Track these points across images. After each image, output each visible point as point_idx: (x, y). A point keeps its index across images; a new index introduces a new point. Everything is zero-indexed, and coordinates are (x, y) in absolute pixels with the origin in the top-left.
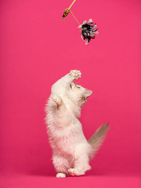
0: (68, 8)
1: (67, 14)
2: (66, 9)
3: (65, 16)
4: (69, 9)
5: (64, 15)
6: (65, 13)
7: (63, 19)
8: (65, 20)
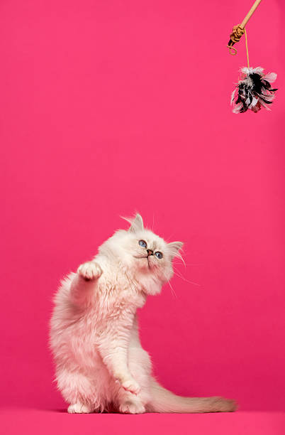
0: (241, 23)
1: (239, 37)
2: (235, 27)
3: (234, 43)
4: (242, 26)
5: (231, 41)
6: (233, 35)
7: (230, 51)
8: (233, 51)
